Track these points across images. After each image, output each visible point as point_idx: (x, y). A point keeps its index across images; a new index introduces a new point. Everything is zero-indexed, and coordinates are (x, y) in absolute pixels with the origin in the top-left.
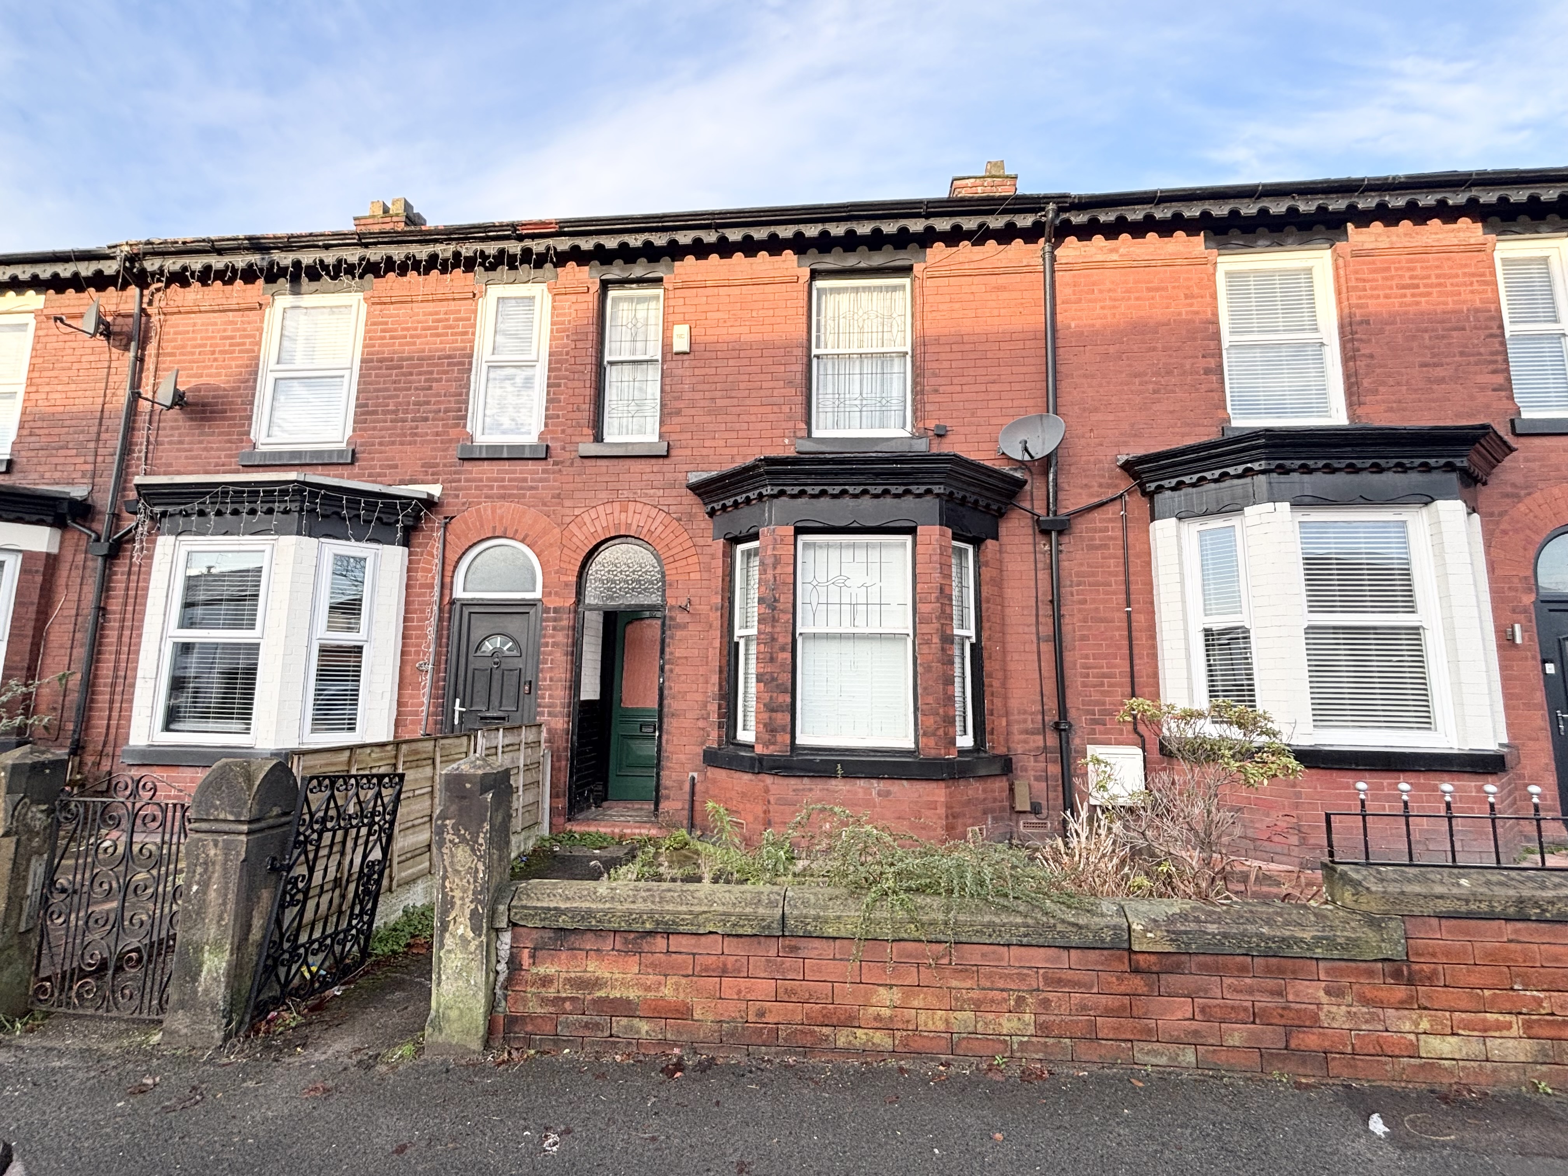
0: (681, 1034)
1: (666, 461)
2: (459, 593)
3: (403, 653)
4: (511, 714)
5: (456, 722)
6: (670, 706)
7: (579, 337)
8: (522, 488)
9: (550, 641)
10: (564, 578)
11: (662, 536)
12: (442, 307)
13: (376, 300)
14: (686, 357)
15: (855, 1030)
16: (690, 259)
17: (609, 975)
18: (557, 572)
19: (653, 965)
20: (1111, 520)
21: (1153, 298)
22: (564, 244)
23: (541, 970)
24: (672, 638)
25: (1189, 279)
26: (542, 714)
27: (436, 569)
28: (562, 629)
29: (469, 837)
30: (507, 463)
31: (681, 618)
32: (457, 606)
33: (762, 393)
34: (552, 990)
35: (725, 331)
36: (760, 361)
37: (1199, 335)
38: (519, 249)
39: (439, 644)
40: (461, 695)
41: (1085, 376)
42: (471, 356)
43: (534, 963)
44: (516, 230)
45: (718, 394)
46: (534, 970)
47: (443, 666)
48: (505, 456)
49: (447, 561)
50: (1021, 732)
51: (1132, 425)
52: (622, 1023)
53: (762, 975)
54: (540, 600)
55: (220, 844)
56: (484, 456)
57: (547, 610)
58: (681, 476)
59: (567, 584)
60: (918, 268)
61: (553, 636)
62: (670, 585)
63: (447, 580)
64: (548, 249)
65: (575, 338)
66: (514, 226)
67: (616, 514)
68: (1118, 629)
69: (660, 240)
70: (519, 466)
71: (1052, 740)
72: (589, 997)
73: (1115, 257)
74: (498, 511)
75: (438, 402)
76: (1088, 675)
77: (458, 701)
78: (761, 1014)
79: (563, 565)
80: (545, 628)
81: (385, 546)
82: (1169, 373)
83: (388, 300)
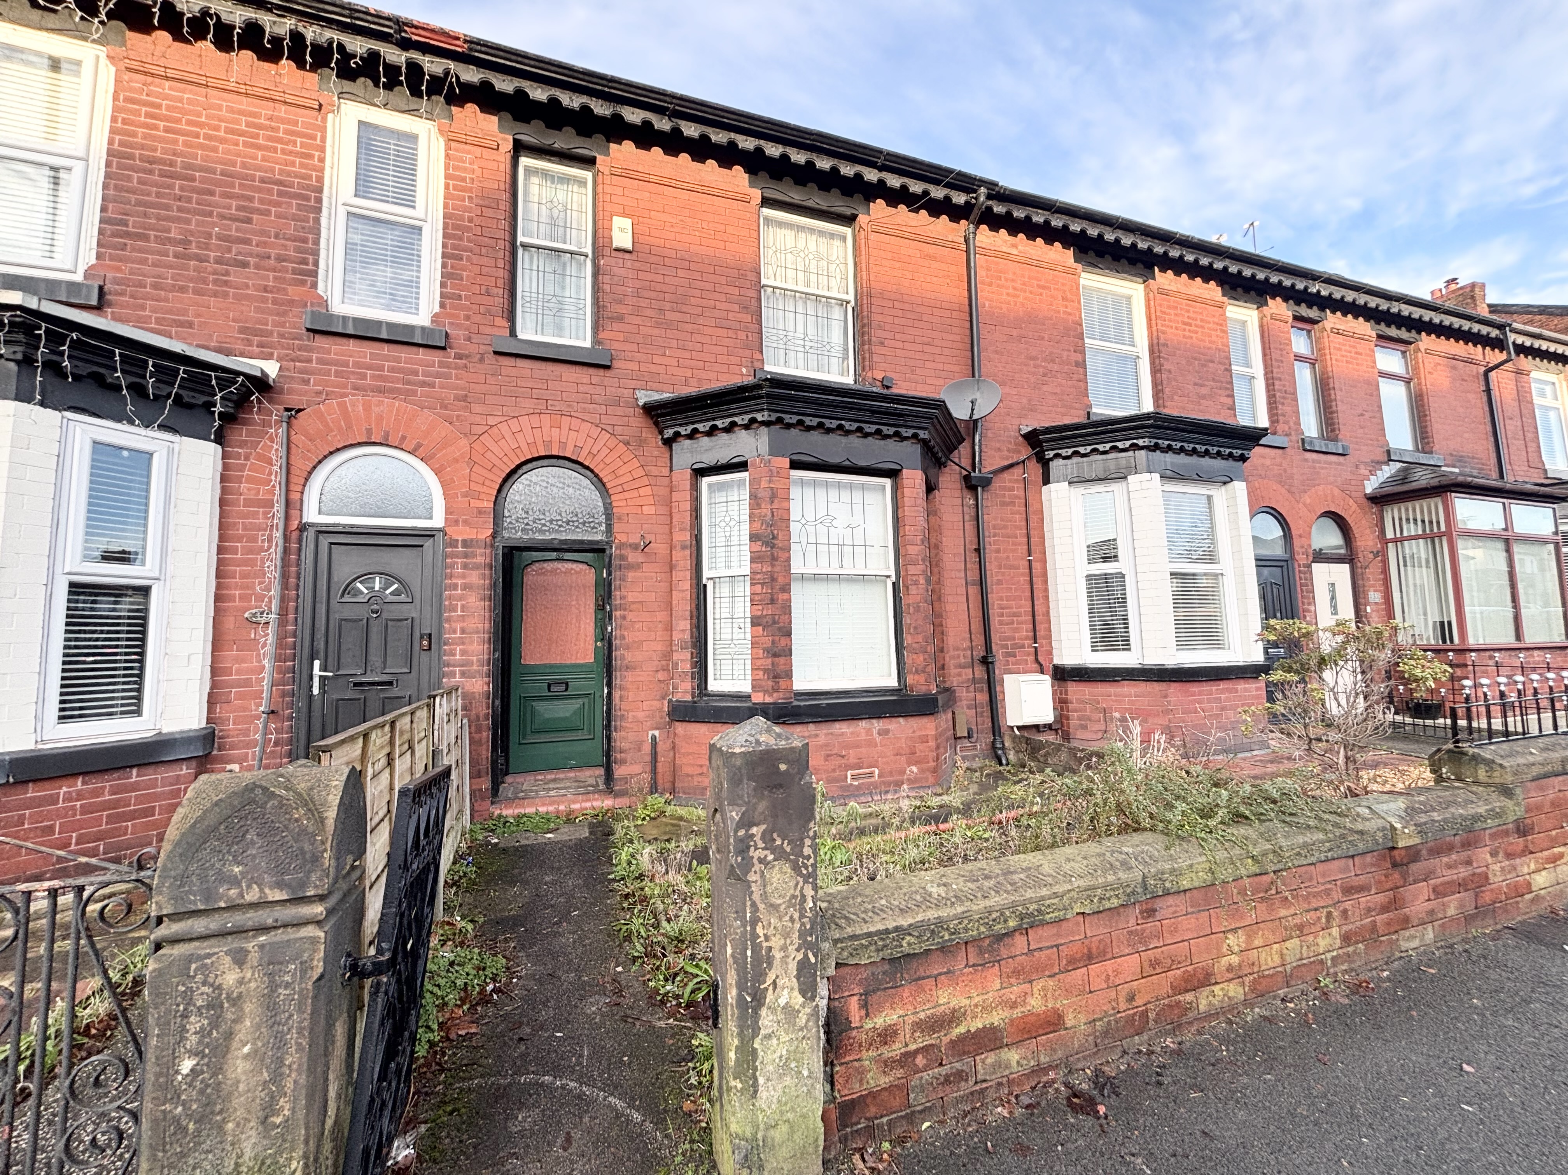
0: (1054, 1050)
1: (608, 373)
2: (312, 515)
3: (218, 598)
4: (401, 677)
5: (316, 691)
6: (623, 658)
7: (486, 203)
8: (408, 383)
9: (459, 582)
10: (475, 503)
11: (608, 461)
12: (265, 110)
13: (135, 65)
14: (627, 256)
15: (1213, 988)
16: (628, 146)
17: (967, 1002)
18: (465, 495)
19: (1016, 973)
20: (1016, 481)
21: (1041, 295)
22: (471, 75)
23: (879, 1021)
24: (623, 579)
25: (1063, 284)
26: (453, 674)
27: (277, 479)
28: (476, 567)
29: (788, 849)
30: (386, 346)
31: (633, 557)
32: (311, 534)
33: (716, 313)
34: (897, 1045)
35: (672, 236)
36: (712, 278)
37: (1072, 333)
38: (403, 59)
39: (285, 586)
40: (322, 654)
41: (996, 352)
42: (320, 190)
43: (867, 1015)
44: (401, 30)
45: (667, 306)
46: (869, 1025)
47: (291, 616)
48: (384, 336)
49: (293, 470)
50: (956, 667)
51: (1030, 400)
52: (989, 1061)
53: (1127, 951)
54: (439, 530)
55: (254, 957)
56: (351, 331)
57: (453, 543)
58: (627, 393)
59: (480, 512)
60: (862, 219)
61: (464, 577)
62: (619, 518)
63: (294, 496)
64: (447, 73)
65: (481, 202)
66: (400, 24)
67: (546, 429)
68: (1023, 575)
69: (601, 109)
70: (404, 353)
71: (980, 672)
72: (946, 1040)
73: (1015, 252)
74: (375, 410)
75: (265, 244)
76: (1002, 615)
77: (317, 663)
78: (1131, 998)
79: (474, 486)
80: (452, 566)
81: (185, 439)
82: (1053, 361)
83: (161, 71)
